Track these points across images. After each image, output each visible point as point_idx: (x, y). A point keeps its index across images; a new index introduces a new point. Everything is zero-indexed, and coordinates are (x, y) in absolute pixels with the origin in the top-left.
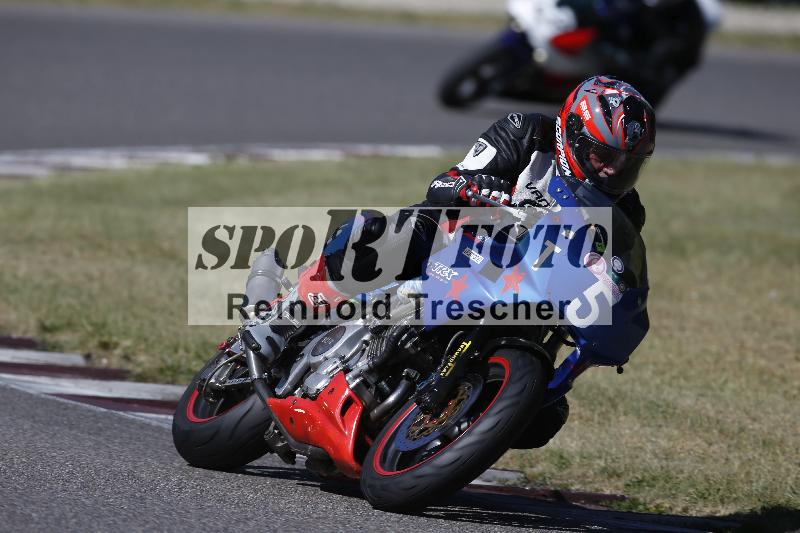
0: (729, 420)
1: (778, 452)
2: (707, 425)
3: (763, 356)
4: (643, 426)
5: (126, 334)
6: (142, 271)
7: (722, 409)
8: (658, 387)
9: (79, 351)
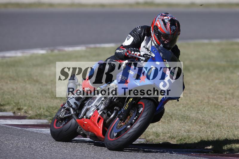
0: (206, 120)
1: (222, 128)
2: (200, 121)
3: (215, 100)
4: (181, 123)
5: (25, 105)
6: (28, 86)
7: (204, 116)
8: (184, 111)
9: (11, 111)
